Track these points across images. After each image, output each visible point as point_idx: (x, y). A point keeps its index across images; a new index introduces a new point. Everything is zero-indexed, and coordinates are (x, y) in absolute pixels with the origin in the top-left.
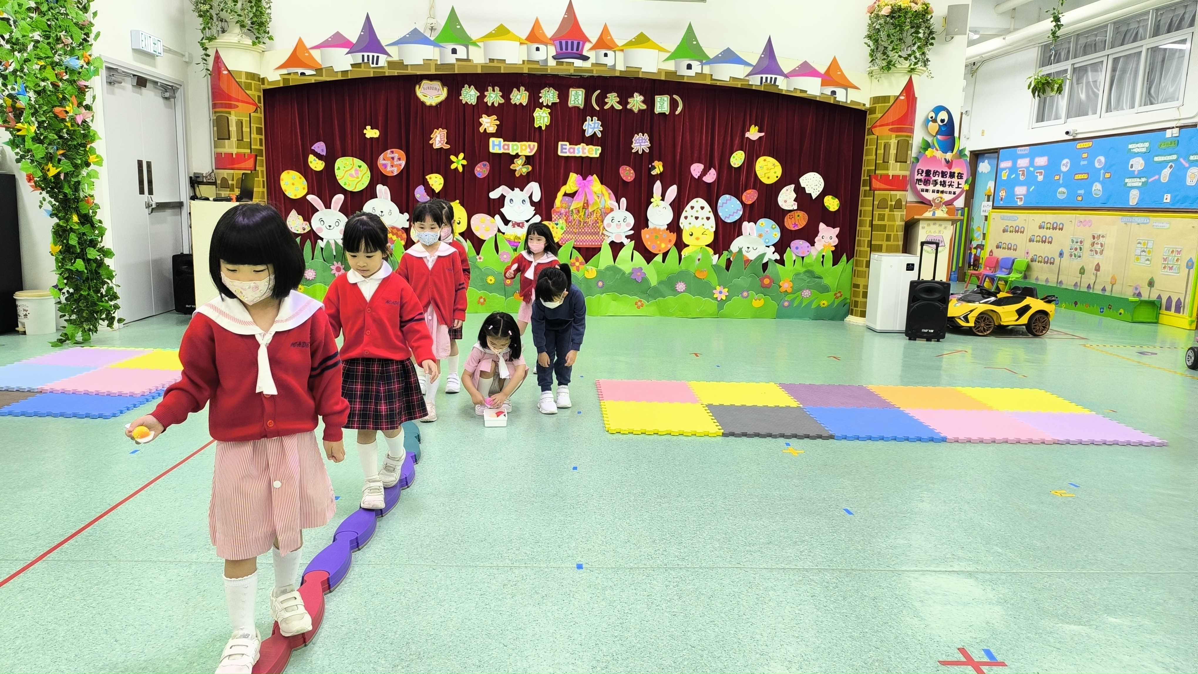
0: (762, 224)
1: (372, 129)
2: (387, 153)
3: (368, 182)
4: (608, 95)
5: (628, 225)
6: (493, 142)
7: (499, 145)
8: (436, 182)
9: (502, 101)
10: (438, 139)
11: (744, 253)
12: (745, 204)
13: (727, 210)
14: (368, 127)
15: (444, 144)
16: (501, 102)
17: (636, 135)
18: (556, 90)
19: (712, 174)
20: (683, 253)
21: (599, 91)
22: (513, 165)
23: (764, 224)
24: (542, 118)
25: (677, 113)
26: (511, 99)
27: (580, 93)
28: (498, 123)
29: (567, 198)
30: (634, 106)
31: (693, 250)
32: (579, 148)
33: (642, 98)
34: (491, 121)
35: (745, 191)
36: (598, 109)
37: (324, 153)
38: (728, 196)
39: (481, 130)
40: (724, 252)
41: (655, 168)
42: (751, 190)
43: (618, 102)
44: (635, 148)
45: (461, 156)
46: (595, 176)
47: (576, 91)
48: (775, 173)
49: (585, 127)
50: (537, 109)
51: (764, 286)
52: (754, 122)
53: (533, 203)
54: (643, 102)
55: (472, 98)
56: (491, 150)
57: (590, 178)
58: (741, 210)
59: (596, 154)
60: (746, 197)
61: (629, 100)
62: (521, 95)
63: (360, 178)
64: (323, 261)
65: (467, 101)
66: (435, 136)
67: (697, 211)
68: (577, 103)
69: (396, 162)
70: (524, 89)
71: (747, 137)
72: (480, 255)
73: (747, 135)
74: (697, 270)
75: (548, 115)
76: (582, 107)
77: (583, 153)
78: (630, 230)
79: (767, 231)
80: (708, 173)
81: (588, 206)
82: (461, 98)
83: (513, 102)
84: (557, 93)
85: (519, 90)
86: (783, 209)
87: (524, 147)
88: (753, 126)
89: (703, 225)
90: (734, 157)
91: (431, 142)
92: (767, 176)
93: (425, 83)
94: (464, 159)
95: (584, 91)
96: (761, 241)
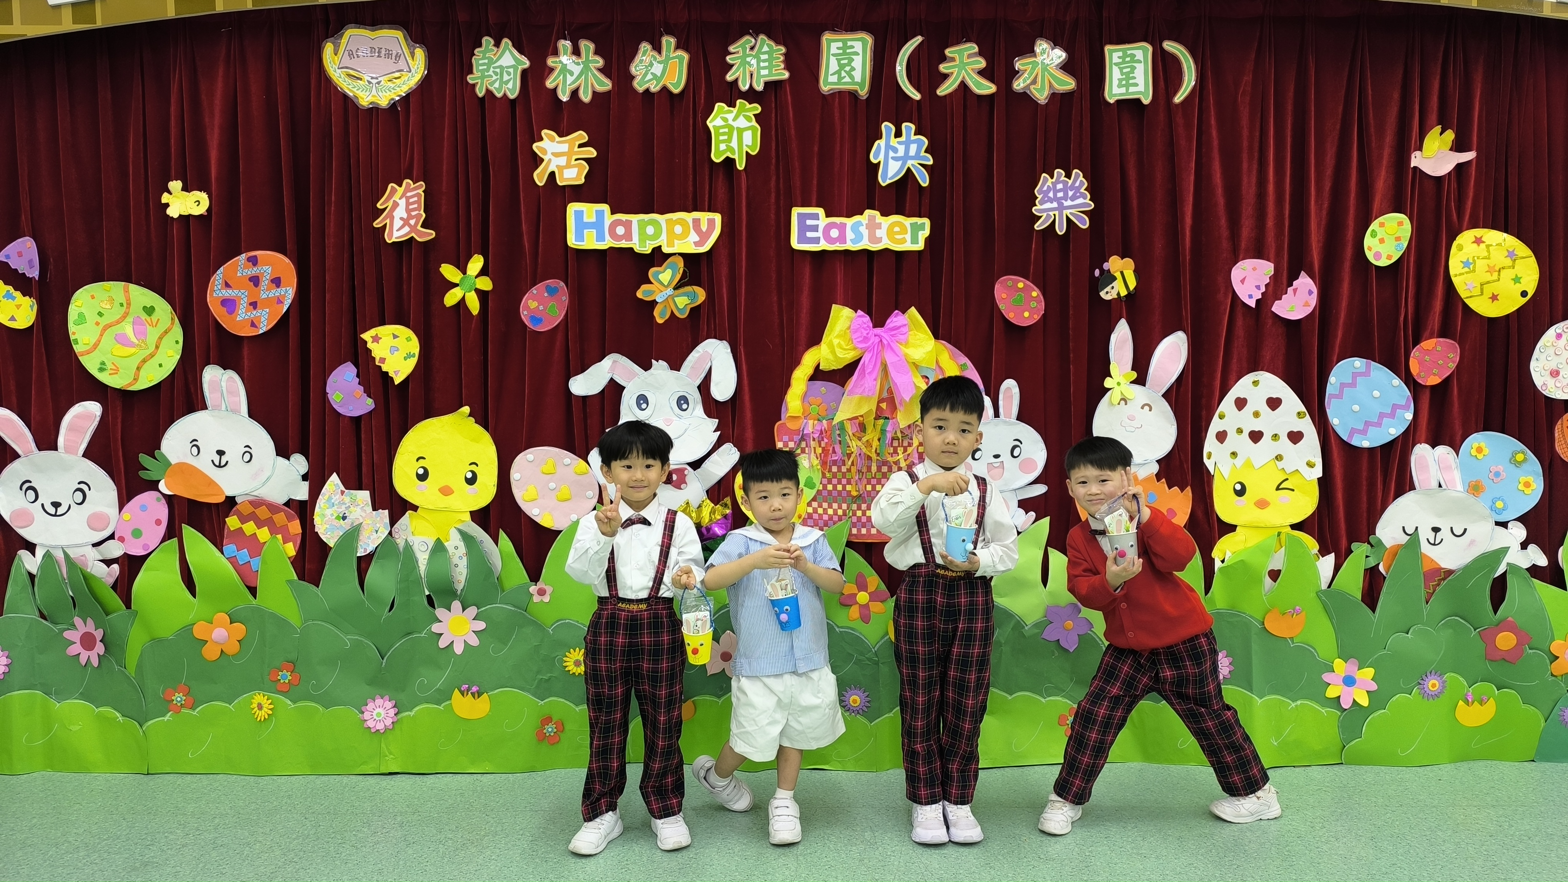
0: (1479, 450)
1: (186, 188)
2: (236, 265)
3: (179, 357)
4: (948, 52)
5: (1026, 466)
6: (579, 214)
7: (598, 225)
8: (394, 350)
9: (605, 85)
10: (400, 213)
11: (1426, 548)
12: (1415, 382)
13: (1356, 408)
14: (175, 185)
15: (419, 227)
16: (600, 89)
17: (1044, 175)
18: (778, 42)
19: (1302, 293)
20: (1216, 554)
21: (919, 39)
22: (644, 287)
23: (1486, 451)
24: (735, 133)
25: (1178, 98)
26: (633, 78)
27: (858, 46)
28: (591, 152)
29: (823, 387)
30: (1034, 82)
31: (1250, 544)
32: (859, 223)
33: (1059, 55)
34: (571, 148)
35: (1416, 342)
36: (916, 96)
37: (34, 273)
38: (1358, 363)
39: (540, 177)
40: (1354, 546)
41: (1115, 279)
42: (1434, 340)
43: (982, 73)
44: (1045, 215)
45: (476, 264)
46: (913, 310)
47: (845, 42)
48: (1517, 280)
49: (877, 155)
50: (720, 106)
51: (1493, 654)
52: (1433, 116)
53: (711, 407)
54: (1065, 67)
55: (506, 77)
56: (572, 241)
57: (896, 319)
58: (1406, 408)
59: (915, 240)
60: (1421, 362)
61: (1018, 64)
62: (665, 63)
63: (152, 348)
64: (36, 616)
65: (491, 88)
66: (390, 204)
67: (1256, 414)
68: (847, 79)
69: (266, 292)
70: (672, 41)
71: (1415, 168)
72: (540, 585)
73: (1416, 160)
74: (1268, 612)
75: (754, 123)
76: (864, 93)
77: (873, 239)
78: (1036, 482)
79: (1497, 474)
80: (1290, 289)
81: (893, 407)
82: (470, 79)
83: (639, 86)
84: (783, 50)
85: (657, 48)
86: (1549, 401)
87: (678, 229)
88: (1438, 129)
89: (1279, 458)
90: (1374, 234)
91: (377, 224)
92: (1488, 292)
93: (352, 35)
94: (483, 272)
95: (869, 39)
96: (1480, 505)
